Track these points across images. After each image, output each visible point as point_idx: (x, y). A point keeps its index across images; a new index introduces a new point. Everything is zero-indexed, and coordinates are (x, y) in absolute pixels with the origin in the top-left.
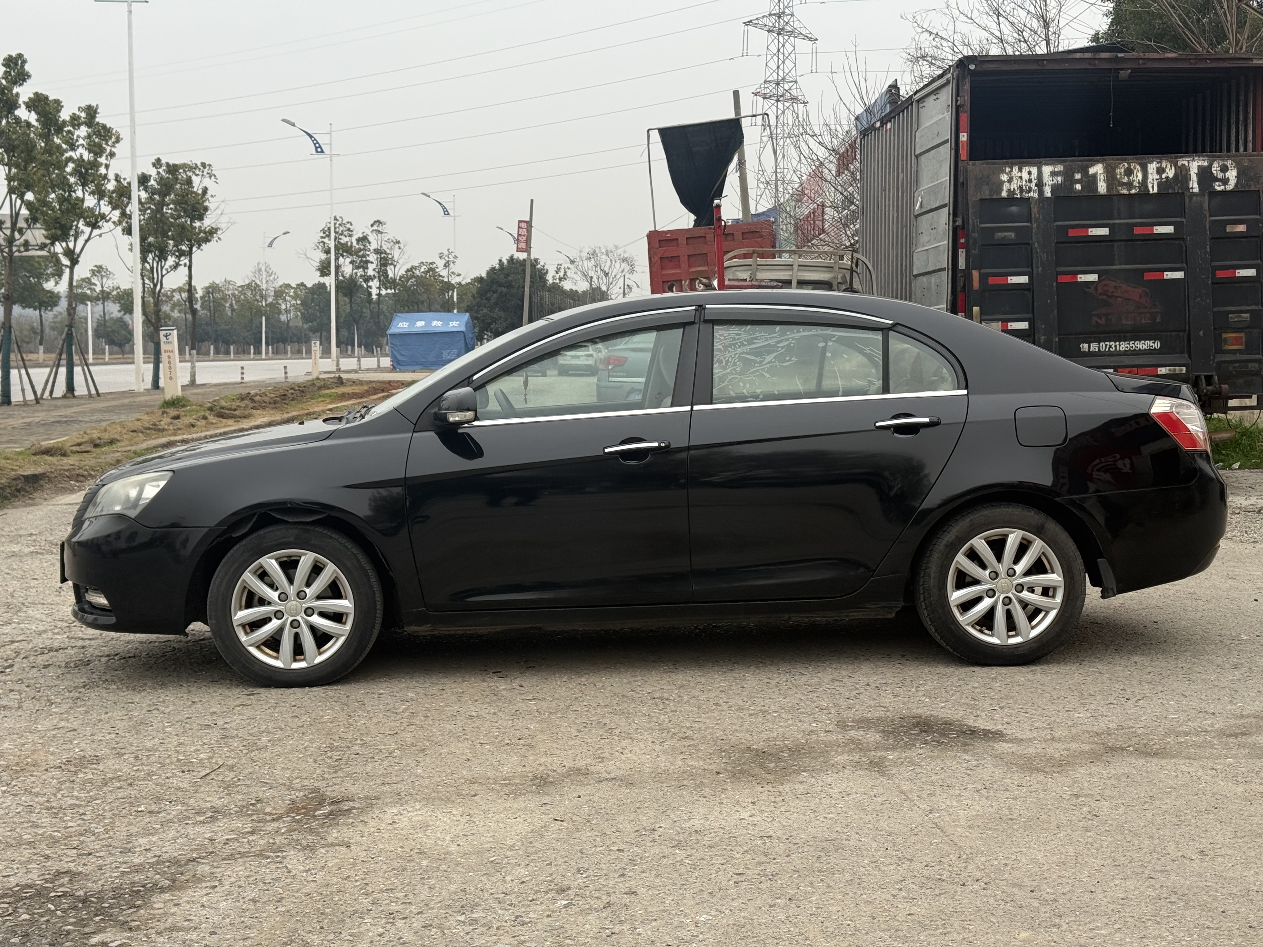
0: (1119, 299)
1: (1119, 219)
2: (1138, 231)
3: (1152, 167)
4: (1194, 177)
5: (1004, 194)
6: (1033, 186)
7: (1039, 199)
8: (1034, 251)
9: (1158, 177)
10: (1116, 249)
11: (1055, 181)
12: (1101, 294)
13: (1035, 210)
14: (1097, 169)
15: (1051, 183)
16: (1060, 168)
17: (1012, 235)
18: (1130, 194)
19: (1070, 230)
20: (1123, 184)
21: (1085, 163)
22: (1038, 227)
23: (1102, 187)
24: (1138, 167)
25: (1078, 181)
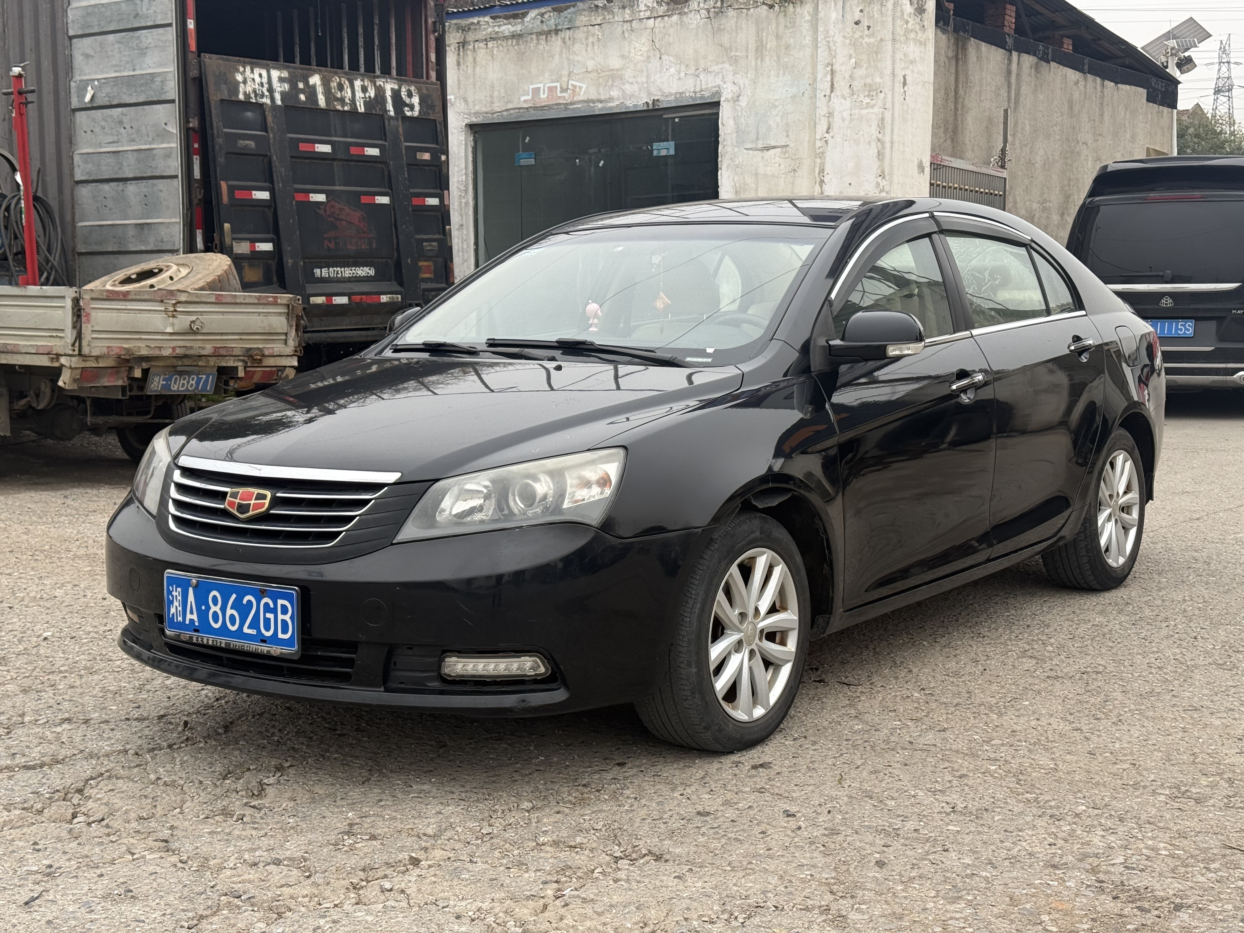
0: (344, 222)
1: (336, 136)
2: (354, 151)
3: (358, 83)
4: (389, 100)
5: (241, 97)
6: (265, 90)
7: (271, 106)
8: (273, 164)
9: (363, 95)
10: (335, 168)
11: (283, 89)
12: (330, 216)
13: (270, 119)
14: (315, 80)
15: (279, 89)
16: (285, 74)
17: (252, 144)
18: (344, 111)
19: (300, 144)
20: (337, 99)
21: (305, 72)
22: (274, 138)
23: (322, 101)
24: (347, 82)
25: (302, 91)
